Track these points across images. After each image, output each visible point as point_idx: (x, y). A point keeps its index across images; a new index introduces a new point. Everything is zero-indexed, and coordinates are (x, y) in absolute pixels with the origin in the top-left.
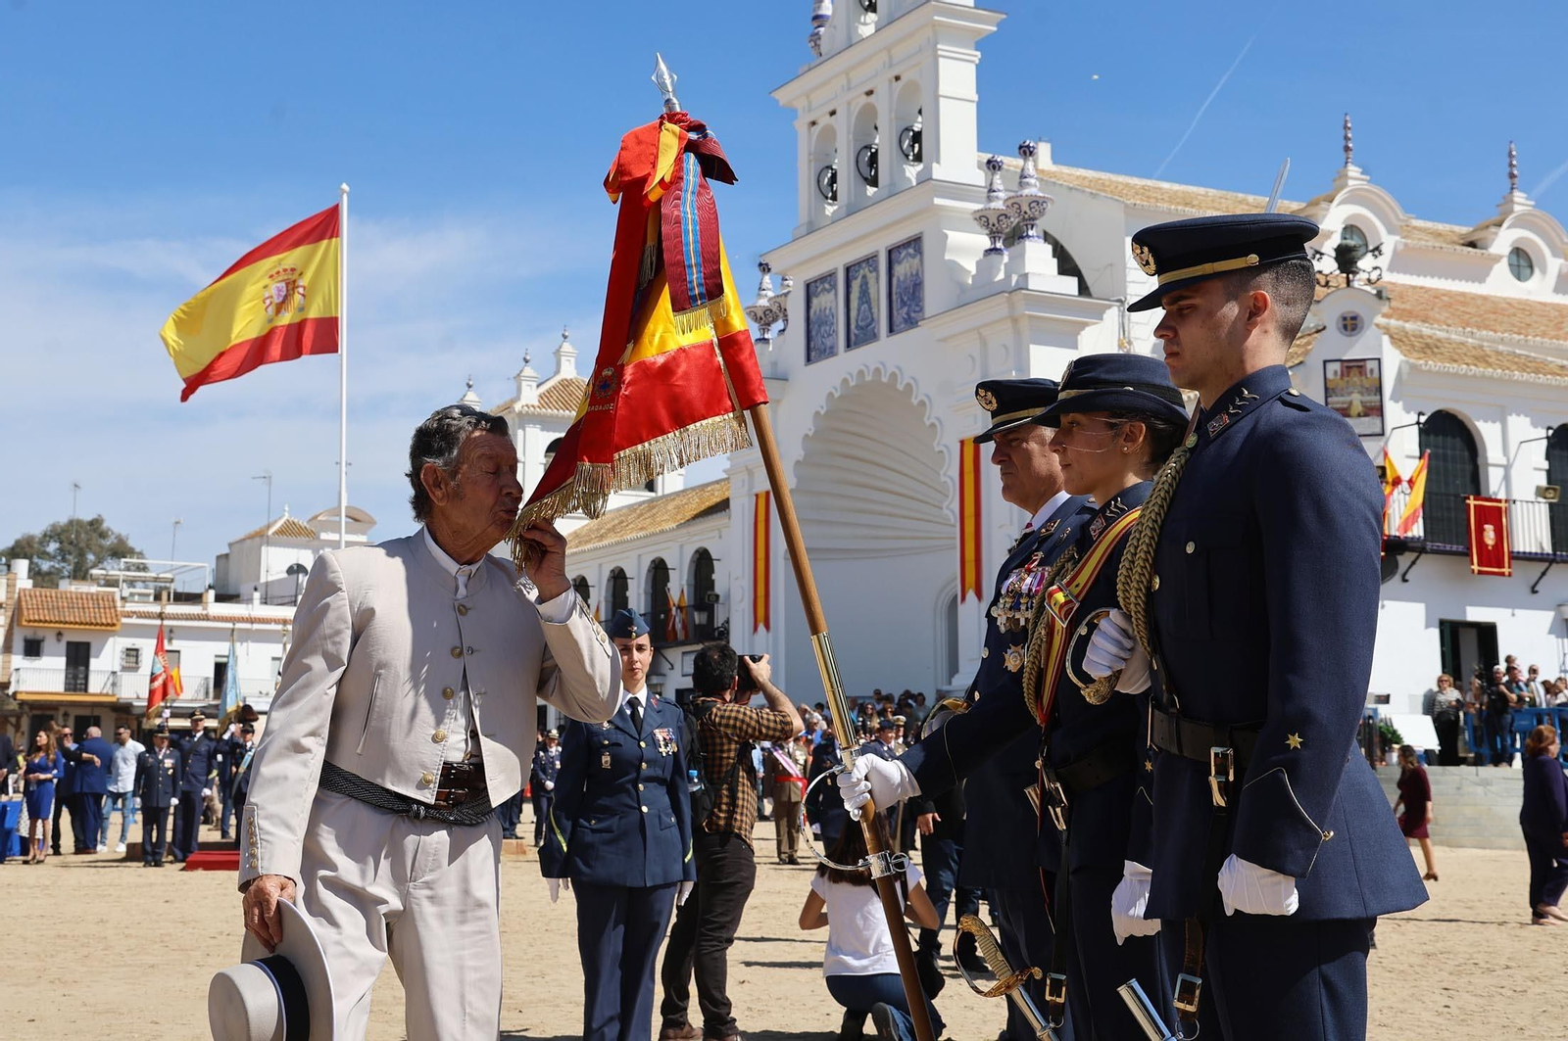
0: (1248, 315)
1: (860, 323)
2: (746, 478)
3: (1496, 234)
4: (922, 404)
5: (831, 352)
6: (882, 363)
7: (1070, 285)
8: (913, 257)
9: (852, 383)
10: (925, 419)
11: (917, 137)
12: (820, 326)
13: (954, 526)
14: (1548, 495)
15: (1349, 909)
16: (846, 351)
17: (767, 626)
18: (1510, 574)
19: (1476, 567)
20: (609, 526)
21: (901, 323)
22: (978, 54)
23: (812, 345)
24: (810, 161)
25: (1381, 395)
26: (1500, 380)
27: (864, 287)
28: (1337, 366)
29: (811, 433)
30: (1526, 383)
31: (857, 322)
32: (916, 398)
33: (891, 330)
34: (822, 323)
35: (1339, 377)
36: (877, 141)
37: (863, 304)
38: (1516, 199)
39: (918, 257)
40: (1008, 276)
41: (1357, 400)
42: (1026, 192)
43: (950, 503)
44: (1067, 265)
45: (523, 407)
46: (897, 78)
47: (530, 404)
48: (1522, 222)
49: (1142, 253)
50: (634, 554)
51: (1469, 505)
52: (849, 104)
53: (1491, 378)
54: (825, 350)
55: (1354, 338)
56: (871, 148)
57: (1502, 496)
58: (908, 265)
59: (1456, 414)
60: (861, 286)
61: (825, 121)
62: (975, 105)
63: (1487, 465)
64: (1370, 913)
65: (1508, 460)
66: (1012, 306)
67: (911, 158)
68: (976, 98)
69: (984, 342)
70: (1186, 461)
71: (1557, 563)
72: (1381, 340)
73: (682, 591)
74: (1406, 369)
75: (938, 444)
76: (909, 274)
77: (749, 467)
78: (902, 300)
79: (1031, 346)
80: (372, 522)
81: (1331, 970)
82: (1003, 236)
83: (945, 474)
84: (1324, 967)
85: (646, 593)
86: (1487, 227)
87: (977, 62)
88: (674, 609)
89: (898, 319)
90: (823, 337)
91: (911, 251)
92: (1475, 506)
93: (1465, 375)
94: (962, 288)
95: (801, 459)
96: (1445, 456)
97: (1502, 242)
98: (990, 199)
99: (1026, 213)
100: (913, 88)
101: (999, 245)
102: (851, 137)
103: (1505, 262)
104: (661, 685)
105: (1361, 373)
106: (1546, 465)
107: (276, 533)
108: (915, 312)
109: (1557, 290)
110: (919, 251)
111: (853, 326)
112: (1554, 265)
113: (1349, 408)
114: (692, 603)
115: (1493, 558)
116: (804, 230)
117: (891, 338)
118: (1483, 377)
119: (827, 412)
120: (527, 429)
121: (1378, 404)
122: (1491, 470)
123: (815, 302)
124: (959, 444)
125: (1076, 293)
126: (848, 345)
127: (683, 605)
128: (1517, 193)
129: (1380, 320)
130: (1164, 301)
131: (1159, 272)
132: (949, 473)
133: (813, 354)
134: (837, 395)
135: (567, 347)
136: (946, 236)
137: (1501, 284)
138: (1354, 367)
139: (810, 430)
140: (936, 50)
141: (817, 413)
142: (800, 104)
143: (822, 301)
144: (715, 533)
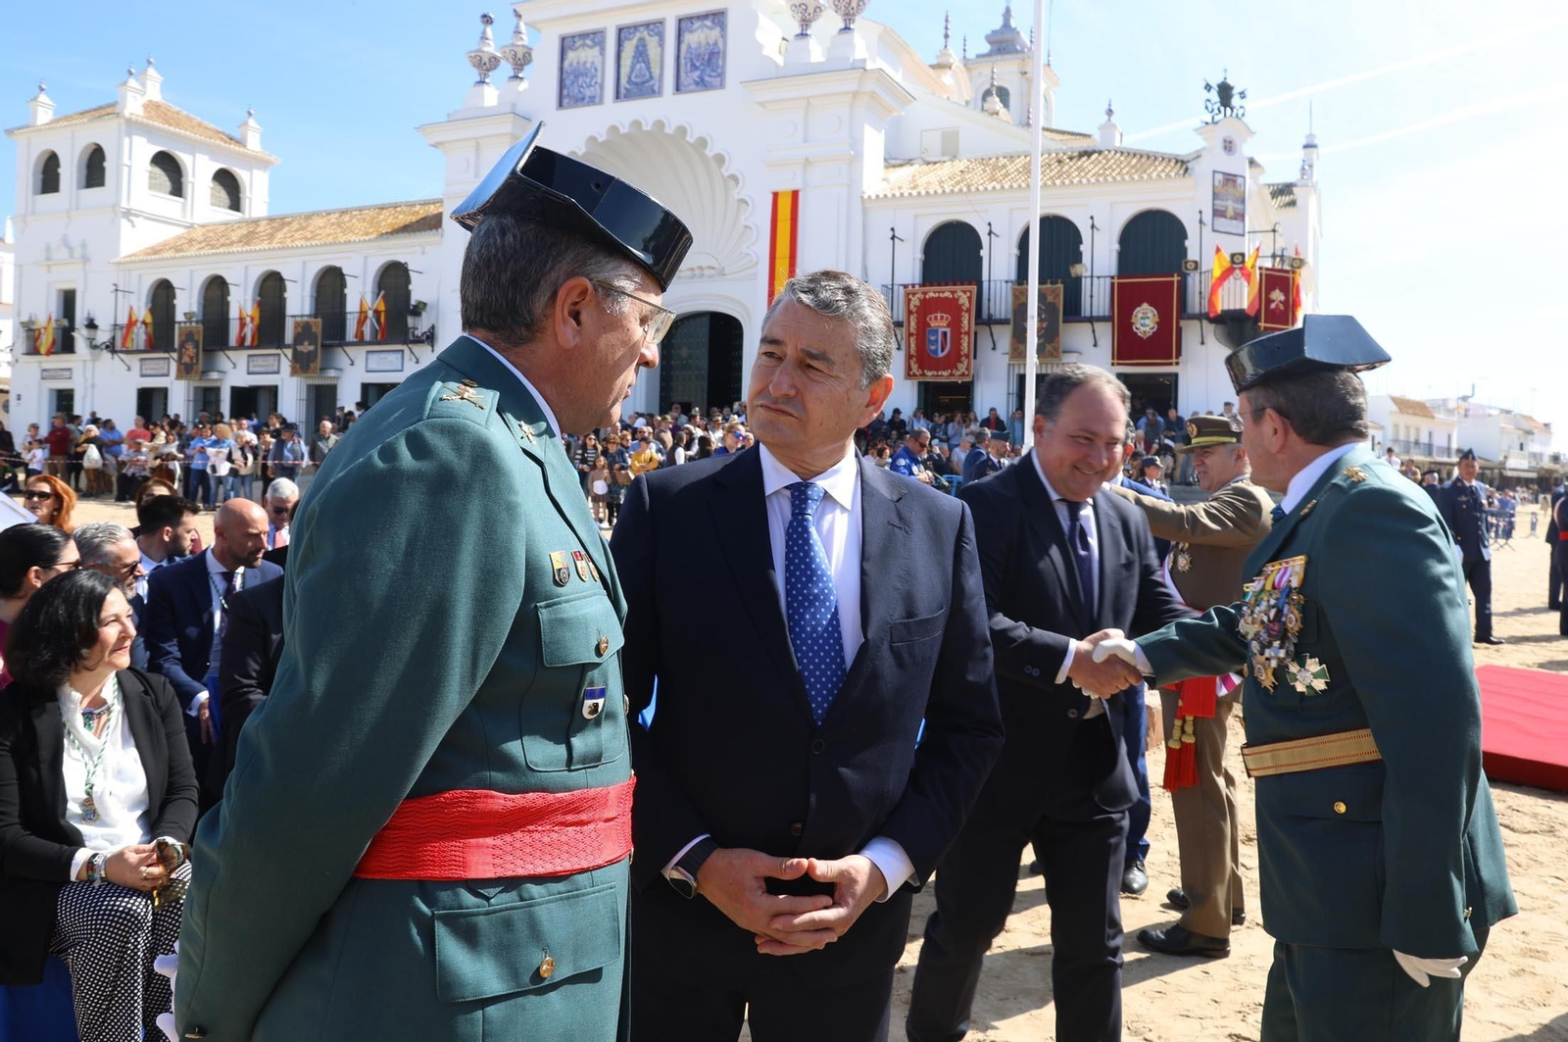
1: (633, 79)
4: (720, 156)
5: (593, 101)
6: (666, 117)
8: (712, 29)
9: (624, 131)
10: (723, 170)
12: (576, 77)
16: (615, 102)
21: (689, 85)
23: (565, 92)
27: (641, 48)
28: (1223, 177)
31: (630, 78)
32: (711, 151)
33: (678, 89)
34: (581, 74)
35: (1221, 186)
37: (638, 62)
39: (720, 29)
40: (834, 59)
41: (1231, 206)
45: (131, 113)
47: (136, 113)
50: (295, 260)
54: (583, 99)
55: (1230, 157)
58: (703, 36)
60: (637, 47)
69: (809, 111)
75: (739, 194)
76: (704, 42)
78: (693, 65)
85: (311, 296)
89: (689, 81)
90: (582, 87)
91: (710, 23)
104: (337, 378)
105: (1234, 186)
108: (710, 76)
110: (723, 26)
111: (625, 80)
113: (1225, 211)
117: (677, 96)
120: (134, 137)
121: (1242, 211)
123: (571, 56)
124: (771, 197)
126: (617, 96)
133: (565, 101)
134: (602, 139)
138: (1230, 179)
143: (578, 56)
144: (416, 249)
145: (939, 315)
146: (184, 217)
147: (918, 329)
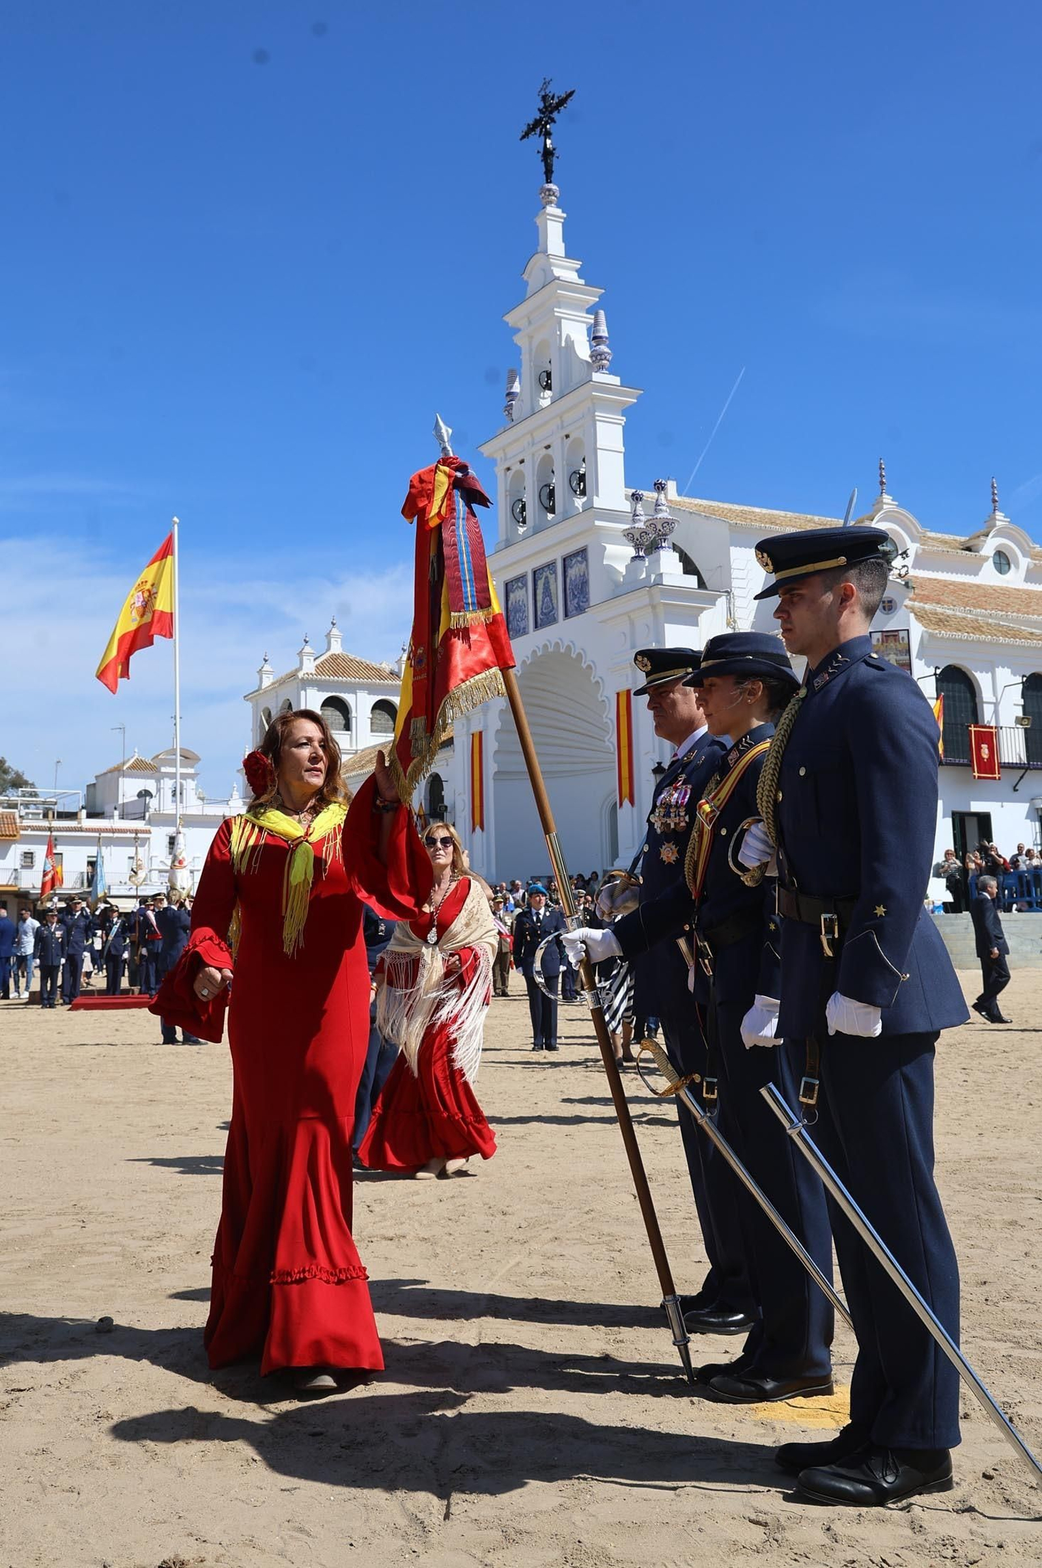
0: (840, 601)
1: (544, 611)
2: (465, 722)
3: (985, 541)
4: (589, 667)
5: (524, 632)
6: (561, 639)
7: (692, 581)
8: (581, 563)
9: (539, 653)
10: (592, 678)
11: (582, 478)
12: (515, 613)
13: (613, 754)
14: (1024, 723)
15: (921, 1026)
16: (534, 631)
17: (482, 828)
18: (999, 778)
19: (976, 774)
20: (367, 759)
21: (572, 611)
22: (624, 418)
23: (510, 627)
24: (506, 496)
25: (910, 655)
26: (990, 643)
27: (546, 585)
28: (879, 635)
30: (1008, 644)
31: (542, 609)
32: (584, 663)
33: (566, 615)
34: (517, 611)
35: (880, 643)
36: (554, 481)
37: (545, 596)
38: (997, 517)
39: (585, 563)
40: (648, 576)
42: (660, 516)
43: (611, 737)
44: (689, 567)
45: (304, 674)
46: (567, 436)
47: (309, 672)
48: (1001, 533)
49: (763, 557)
51: (971, 731)
52: (533, 455)
53: (984, 642)
54: (520, 631)
55: (890, 616)
56: (550, 486)
57: (993, 724)
58: (577, 570)
59: (961, 667)
60: (544, 584)
61: (516, 467)
62: (622, 455)
63: (983, 703)
64: (935, 1028)
65: (997, 699)
66: (651, 597)
67: (578, 493)
68: (623, 450)
69: (632, 624)
70: (799, 708)
71: (1031, 770)
72: (909, 616)
73: (421, 804)
74: (926, 636)
75: (601, 696)
76: (578, 575)
78: (574, 594)
79: (666, 625)
80: (198, 759)
81: (908, 1069)
82: (644, 548)
83: (606, 717)
84: (904, 1069)
86: (979, 537)
87: (623, 424)
88: (415, 817)
89: (571, 607)
90: (518, 620)
91: (579, 559)
92: (975, 731)
93: (967, 640)
94: (617, 585)
95: (504, 708)
96: (954, 697)
97: (989, 547)
98: (634, 521)
99: (660, 530)
100: (579, 443)
101: (641, 554)
102: (535, 478)
103: (991, 560)
105: (895, 640)
106: (1022, 702)
107: (129, 768)
108: (583, 602)
109: (1027, 580)
110: (585, 559)
111: (539, 613)
112: (1024, 562)
114: (428, 812)
115: (988, 767)
116: (502, 545)
117: (567, 621)
118: (979, 641)
120: (308, 690)
121: (908, 662)
122: (985, 705)
123: (512, 596)
124: (614, 696)
125: (696, 587)
126: (536, 627)
127: (422, 813)
128: (997, 513)
129: (907, 602)
130: (780, 592)
131: (775, 571)
132: (609, 716)
133: (511, 633)
134: (528, 662)
135: (335, 631)
136: (605, 548)
137: (988, 576)
138: (891, 636)
140: (594, 416)
142: (499, 456)
143: (517, 595)
144: (444, 762)
146: (351, 746)
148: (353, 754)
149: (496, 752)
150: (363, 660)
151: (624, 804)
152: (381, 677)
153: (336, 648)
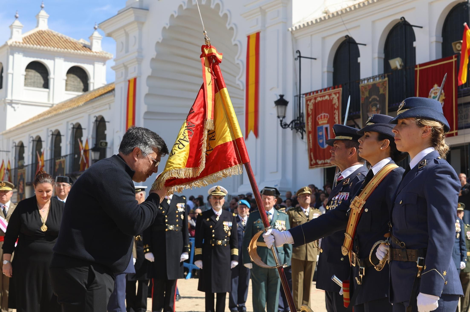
2: (124, 71)
4: (226, 16)
9: (185, 7)
10: (227, 25)
13: (243, 91)
29: (160, 41)
32: (222, 13)
43: (241, 77)
45: (13, 42)
47: (18, 41)
50: (64, 122)
73: (89, 141)
75: (234, 40)
77: (125, 64)
83: (238, 59)
85: (70, 144)
88: (82, 152)
95: (154, 57)
114: (92, 147)
119: (170, 27)
120: (15, 55)
124: (246, 39)
127: (87, 149)
132: (241, 58)
134: (176, 15)
135: (43, 13)
139: (160, 39)
141: (164, 28)
144: (107, 106)
145: (323, 114)
146: (48, 100)
147: (312, 128)
148: (50, 107)
149: (147, 95)
150: (64, 36)
151: (249, 136)
152: (76, 48)
153: (43, 26)
